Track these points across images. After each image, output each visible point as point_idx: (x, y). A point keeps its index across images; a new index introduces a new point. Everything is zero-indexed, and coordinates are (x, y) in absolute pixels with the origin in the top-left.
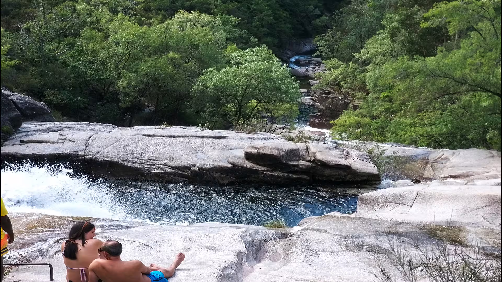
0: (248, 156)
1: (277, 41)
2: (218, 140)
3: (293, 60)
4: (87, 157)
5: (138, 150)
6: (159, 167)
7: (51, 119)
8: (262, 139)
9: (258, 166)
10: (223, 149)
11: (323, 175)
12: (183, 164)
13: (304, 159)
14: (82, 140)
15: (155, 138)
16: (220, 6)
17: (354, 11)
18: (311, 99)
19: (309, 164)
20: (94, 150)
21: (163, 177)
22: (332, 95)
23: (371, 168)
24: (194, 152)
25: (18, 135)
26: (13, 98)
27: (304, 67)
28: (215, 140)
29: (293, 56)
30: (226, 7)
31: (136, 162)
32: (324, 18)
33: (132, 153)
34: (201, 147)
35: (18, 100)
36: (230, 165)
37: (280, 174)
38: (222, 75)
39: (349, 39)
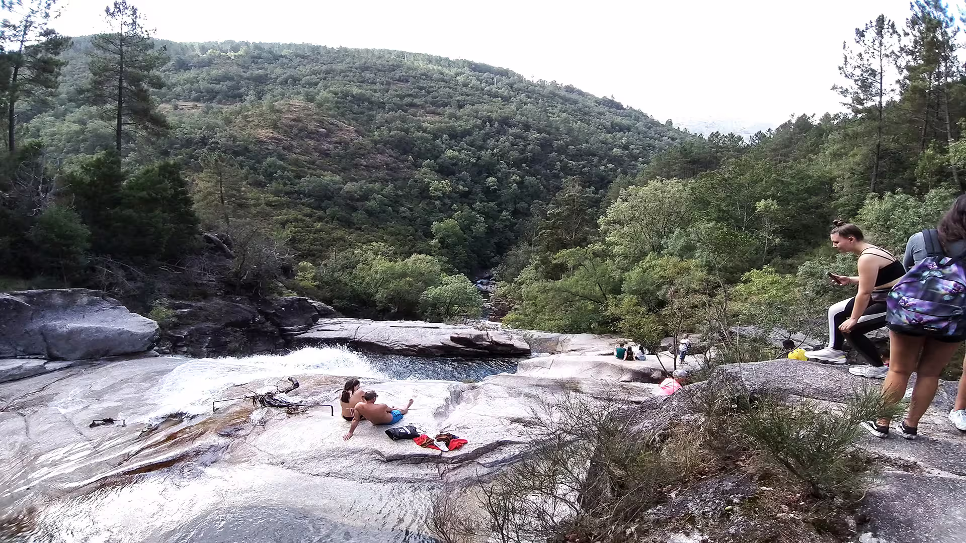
0: (453, 339)
1: (469, 271)
2: (435, 329)
3: (479, 282)
4: (356, 340)
5: (387, 335)
6: (398, 346)
7: (336, 316)
8: (460, 328)
9: (458, 345)
10: (438, 334)
11: (496, 350)
12: (413, 344)
13: (485, 341)
14: (354, 329)
15: (397, 328)
16: (437, 251)
17: (514, 254)
18: (490, 305)
19: (489, 343)
20: (360, 336)
21: (401, 352)
22: (502, 303)
23: (526, 346)
24: (420, 337)
25: (316, 326)
26: (314, 304)
27: (485, 286)
28: (433, 329)
29: (479, 279)
30: (440, 252)
31: (385, 343)
32: (496, 258)
33: (383, 337)
34: (424, 333)
35: (317, 306)
36: (441, 345)
37: (471, 350)
38: (437, 290)
39: (511, 270)
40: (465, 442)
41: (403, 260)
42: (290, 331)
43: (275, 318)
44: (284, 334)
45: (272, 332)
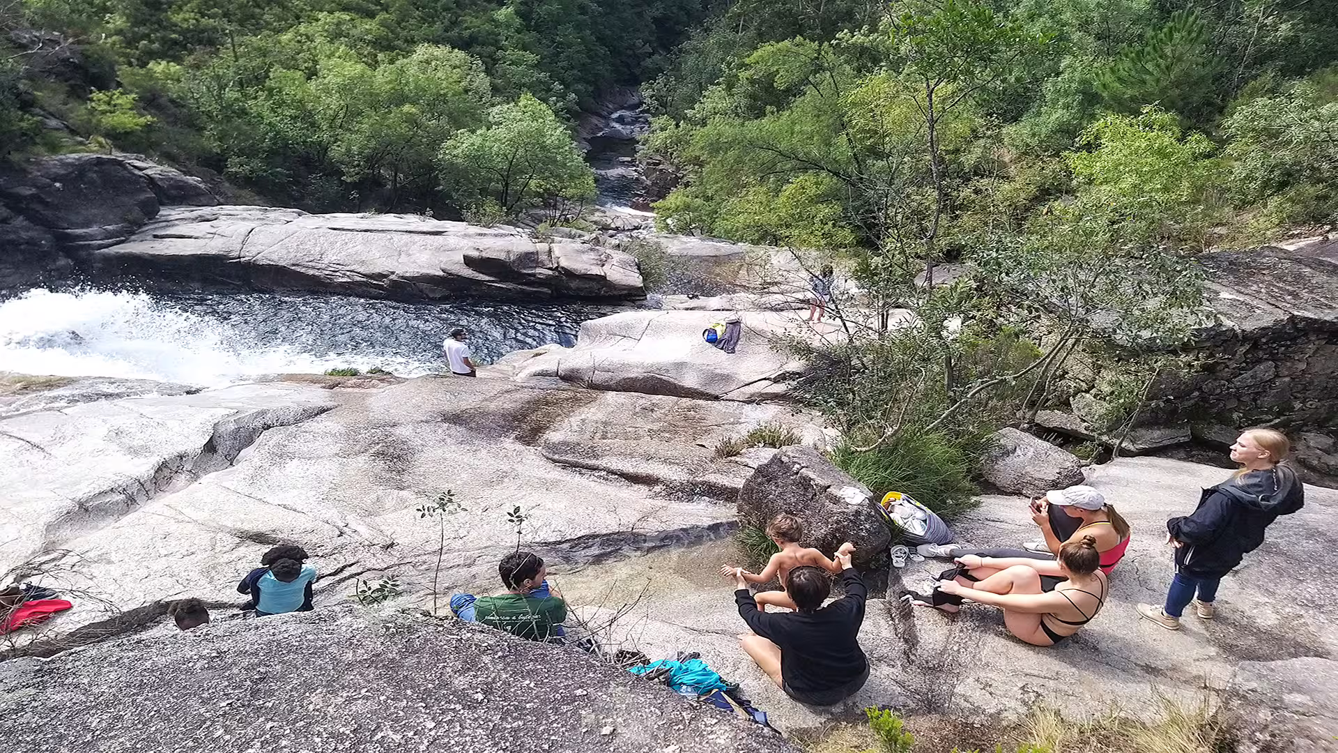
0: (469, 261)
1: (591, 89)
2: (433, 237)
3: (615, 115)
4: (242, 260)
5: (318, 249)
6: (344, 274)
7: (210, 202)
8: (496, 235)
9: (481, 275)
10: (438, 249)
12: (377, 271)
13: (543, 266)
14: (239, 234)
15: (344, 232)
16: (512, 37)
17: (696, 50)
18: (636, 171)
19: (550, 272)
20: (254, 251)
21: (350, 288)
22: (661, 167)
23: (635, 280)
24: (396, 254)
25: (152, 227)
26: (149, 172)
27: (628, 127)
28: (428, 236)
29: (616, 110)
30: (520, 38)
31: (313, 268)
32: (656, 57)
33: (309, 253)
34: (406, 246)
35: (158, 176)
36: (441, 273)
37: (510, 286)
38: (476, 139)
39: (684, 90)
40: (67, 607)
41: (392, 62)
42: (79, 237)
43: (39, 207)
44: (66, 244)
45: (31, 242)
